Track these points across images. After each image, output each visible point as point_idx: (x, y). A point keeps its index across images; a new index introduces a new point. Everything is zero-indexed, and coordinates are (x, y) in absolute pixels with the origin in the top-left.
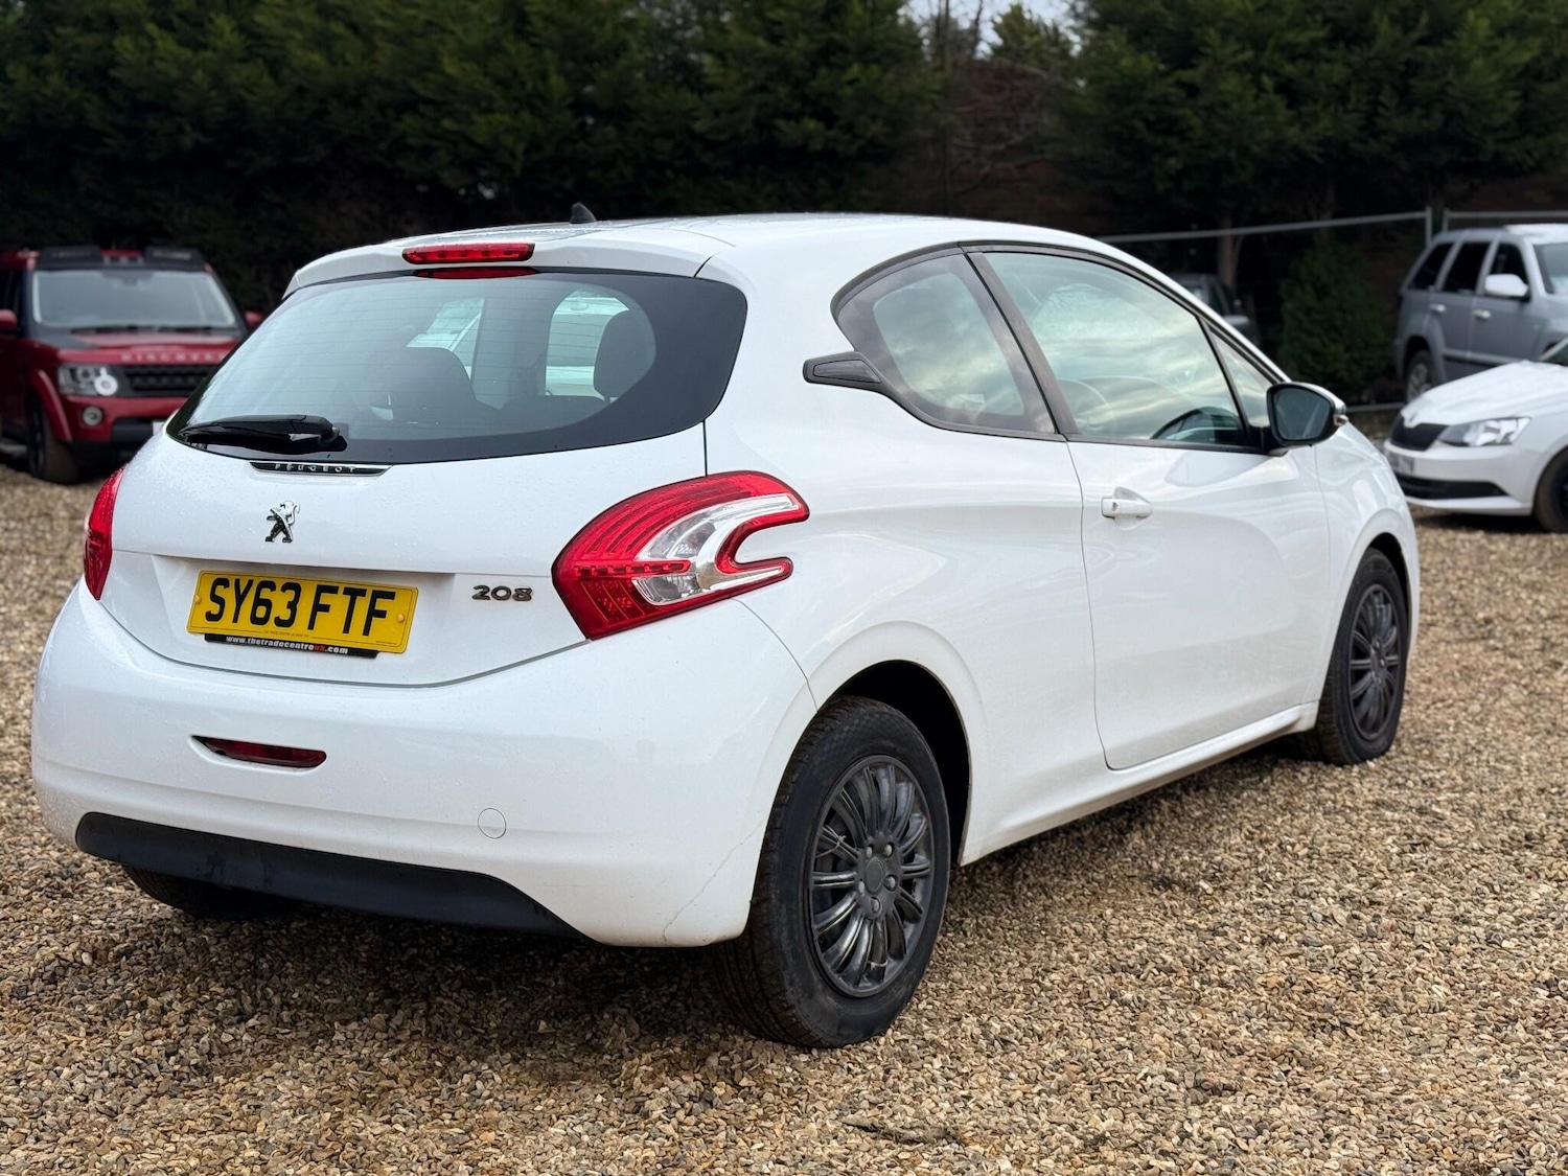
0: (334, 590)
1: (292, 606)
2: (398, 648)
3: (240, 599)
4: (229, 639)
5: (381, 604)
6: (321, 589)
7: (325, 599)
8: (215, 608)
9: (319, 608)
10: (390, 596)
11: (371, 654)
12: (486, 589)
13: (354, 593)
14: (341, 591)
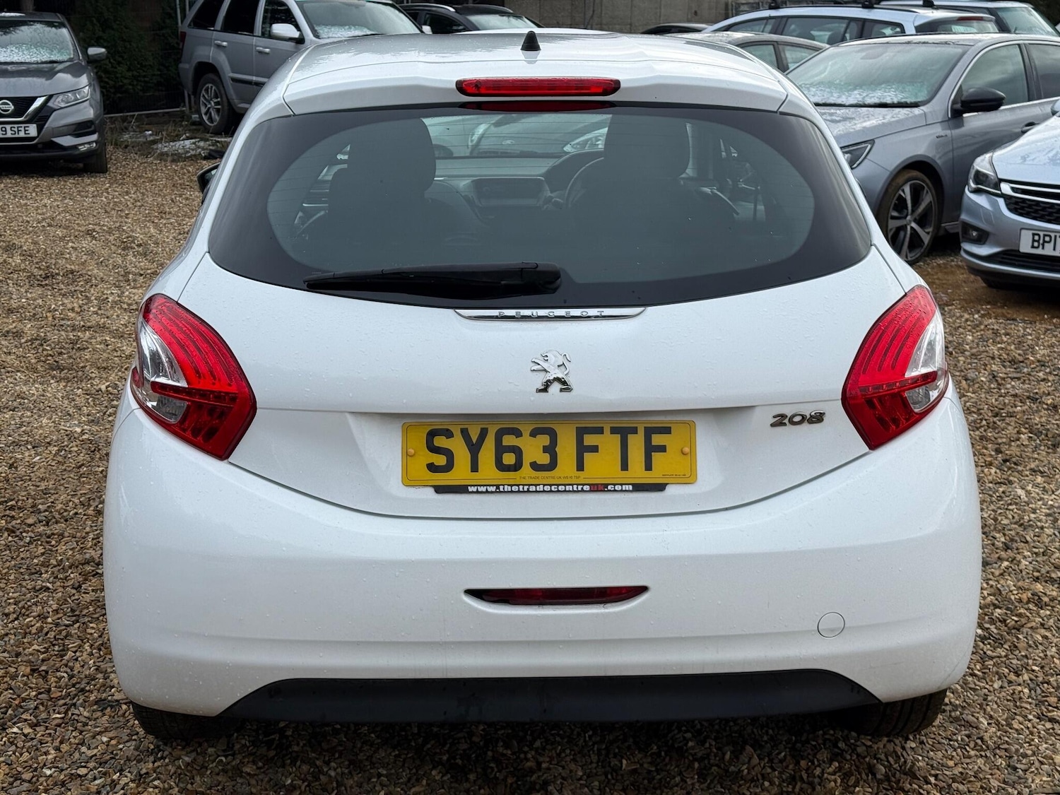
1: (551, 450)
2: (688, 478)
3: (475, 449)
4: (470, 489)
5: (657, 440)
6: (581, 433)
7: (589, 440)
8: (441, 460)
10: (666, 430)
11: (660, 487)
12: (783, 416)
13: (624, 433)
14: (607, 431)
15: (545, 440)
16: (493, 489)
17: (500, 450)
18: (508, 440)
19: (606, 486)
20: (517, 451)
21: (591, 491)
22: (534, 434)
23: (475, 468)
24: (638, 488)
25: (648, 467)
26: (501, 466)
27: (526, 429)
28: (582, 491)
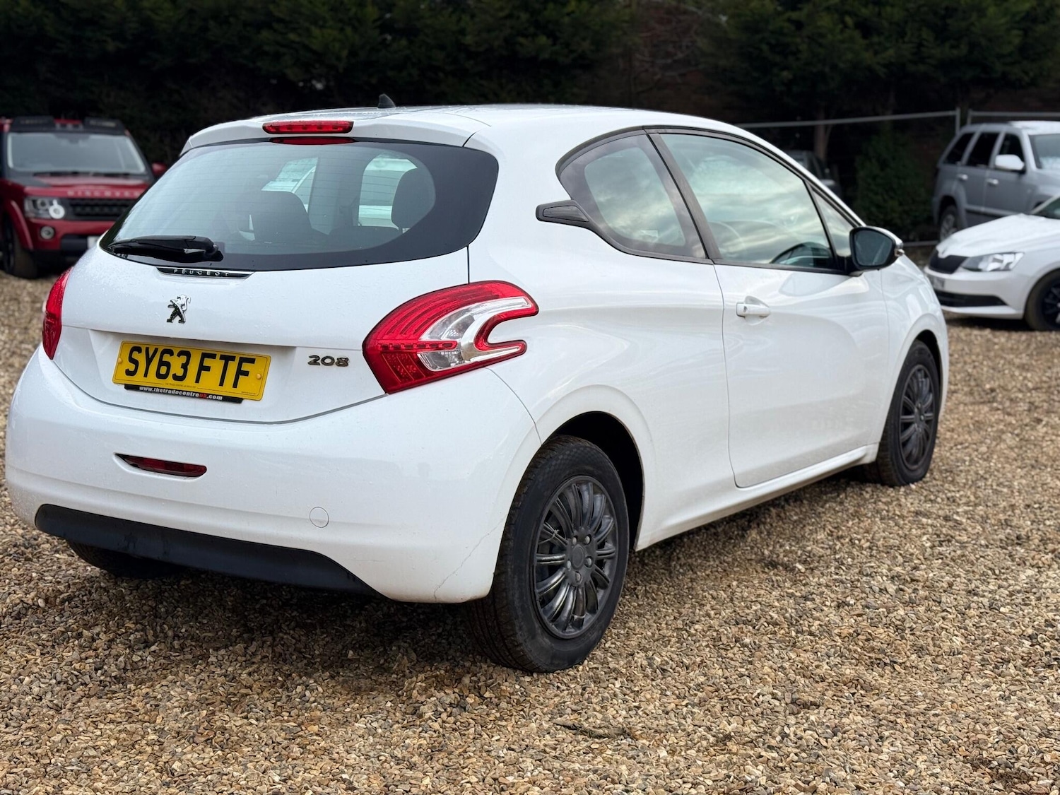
0: (213, 356)
1: (185, 367)
2: (257, 397)
4: (141, 388)
9: (203, 368)
10: (252, 361)
11: (238, 400)
13: (227, 359)
15: (183, 359)
16: (150, 389)
17: (161, 363)
18: (166, 358)
19: (208, 395)
20: (168, 365)
21: (199, 397)
22: (179, 355)
23: (146, 375)
24: (227, 399)
25: (235, 385)
26: (159, 376)
27: (176, 353)
28: (195, 397)
